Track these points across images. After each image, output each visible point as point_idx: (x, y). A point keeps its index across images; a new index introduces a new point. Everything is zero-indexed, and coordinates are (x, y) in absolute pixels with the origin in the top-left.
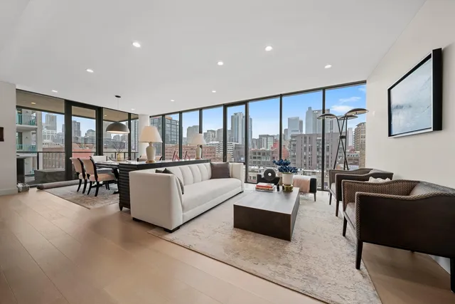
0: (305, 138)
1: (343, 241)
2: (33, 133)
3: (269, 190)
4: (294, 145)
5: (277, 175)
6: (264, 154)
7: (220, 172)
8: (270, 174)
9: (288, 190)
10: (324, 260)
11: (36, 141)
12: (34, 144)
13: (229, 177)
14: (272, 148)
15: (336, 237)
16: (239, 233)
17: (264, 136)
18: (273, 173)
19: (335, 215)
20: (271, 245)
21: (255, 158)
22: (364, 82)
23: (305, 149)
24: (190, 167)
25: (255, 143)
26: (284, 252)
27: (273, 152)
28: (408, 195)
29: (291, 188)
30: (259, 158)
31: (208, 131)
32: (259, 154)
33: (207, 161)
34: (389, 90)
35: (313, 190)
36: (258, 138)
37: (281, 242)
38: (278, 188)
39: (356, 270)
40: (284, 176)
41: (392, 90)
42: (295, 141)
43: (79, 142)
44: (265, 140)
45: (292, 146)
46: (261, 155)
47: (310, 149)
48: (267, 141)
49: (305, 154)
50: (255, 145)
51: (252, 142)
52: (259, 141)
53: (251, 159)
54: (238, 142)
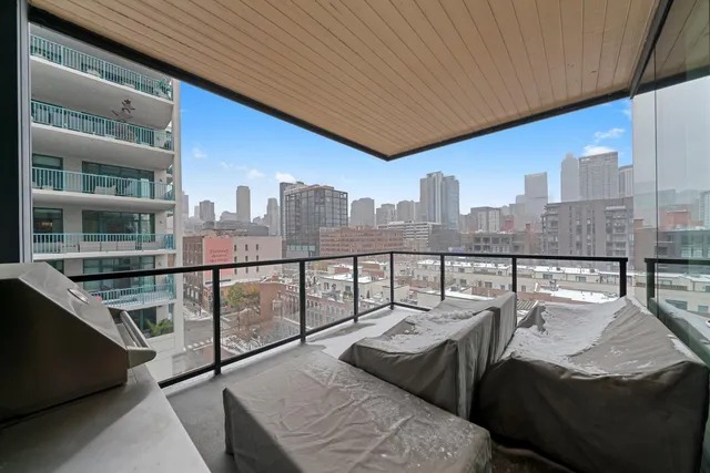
0: (578, 209)
2: (169, 215)
11: (174, 228)
17: (481, 209)
21: (479, 248)
23: (579, 230)
25: (464, 221)
31: (382, 206)
32: (486, 240)
36: (470, 212)
42: (556, 215)
43: (215, 227)
44: (484, 217)
45: (549, 225)
46: (490, 243)
47: (589, 229)
48: (488, 218)
49: (578, 239)
50: (464, 226)
51: (460, 220)
52: (471, 218)
53: (471, 249)
54: (435, 221)
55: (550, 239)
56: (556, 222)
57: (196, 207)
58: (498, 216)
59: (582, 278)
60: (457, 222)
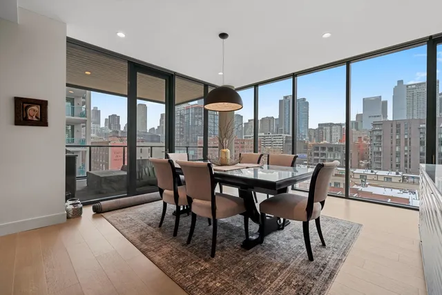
0: (398, 126)
2: (83, 126)
6: (331, 149)
11: (86, 135)
12: (84, 137)
14: (339, 140)
17: (326, 125)
21: (317, 155)
23: (398, 142)
25: (312, 134)
30: (323, 154)
32: (323, 148)
36: (317, 127)
42: (381, 130)
43: (120, 135)
44: (328, 131)
45: (375, 138)
46: (326, 151)
47: (406, 142)
48: (331, 132)
49: (397, 149)
50: (313, 137)
51: (309, 133)
52: (319, 132)
53: (311, 155)
54: (289, 134)
55: (375, 149)
56: (380, 136)
57: (106, 119)
58: (339, 131)
59: (389, 179)
60: (307, 135)
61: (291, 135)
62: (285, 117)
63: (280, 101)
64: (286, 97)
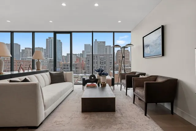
0: (94, 56)
1: (134, 106)
3: (94, 87)
4: (88, 60)
5: (97, 78)
7: (57, 79)
8: (93, 78)
9: (104, 86)
10: (133, 116)
13: (65, 82)
14: (75, 62)
15: (131, 105)
16: (87, 115)
18: (94, 77)
19: (125, 95)
20: (107, 116)
22: (130, 32)
24: (36, 76)
25: (64, 58)
26: (116, 118)
27: (76, 65)
28: (155, 81)
29: (105, 84)
30: (67, 68)
31: (26, 48)
33: (46, 71)
34: (143, 38)
35: (113, 84)
37: (111, 113)
38: (99, 85)
39: (146, 116)
40: (101, 78)
41: (144, 38)
46: (69, 67)
47: (96, 63)
50: (64, 60)
51: (62, 58)
52: (67, 57)
53: (62, 69)
54: (52, 58)
55: (87, 65)
58: (75, 57)
60: (61, 58)
61: (53, 59)
62: (49, 48)
63: (47, 40)
64: (50, 38)
